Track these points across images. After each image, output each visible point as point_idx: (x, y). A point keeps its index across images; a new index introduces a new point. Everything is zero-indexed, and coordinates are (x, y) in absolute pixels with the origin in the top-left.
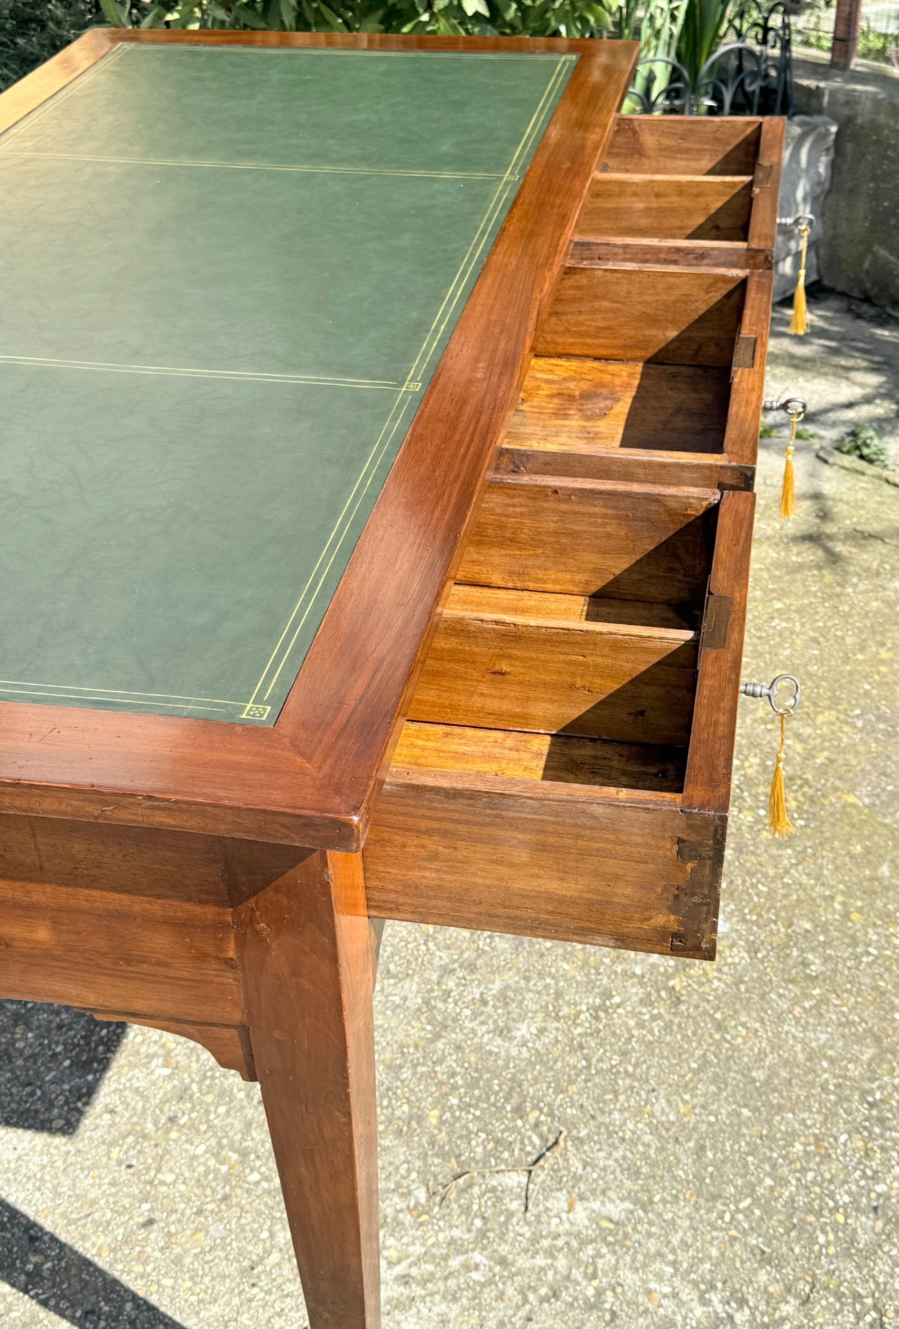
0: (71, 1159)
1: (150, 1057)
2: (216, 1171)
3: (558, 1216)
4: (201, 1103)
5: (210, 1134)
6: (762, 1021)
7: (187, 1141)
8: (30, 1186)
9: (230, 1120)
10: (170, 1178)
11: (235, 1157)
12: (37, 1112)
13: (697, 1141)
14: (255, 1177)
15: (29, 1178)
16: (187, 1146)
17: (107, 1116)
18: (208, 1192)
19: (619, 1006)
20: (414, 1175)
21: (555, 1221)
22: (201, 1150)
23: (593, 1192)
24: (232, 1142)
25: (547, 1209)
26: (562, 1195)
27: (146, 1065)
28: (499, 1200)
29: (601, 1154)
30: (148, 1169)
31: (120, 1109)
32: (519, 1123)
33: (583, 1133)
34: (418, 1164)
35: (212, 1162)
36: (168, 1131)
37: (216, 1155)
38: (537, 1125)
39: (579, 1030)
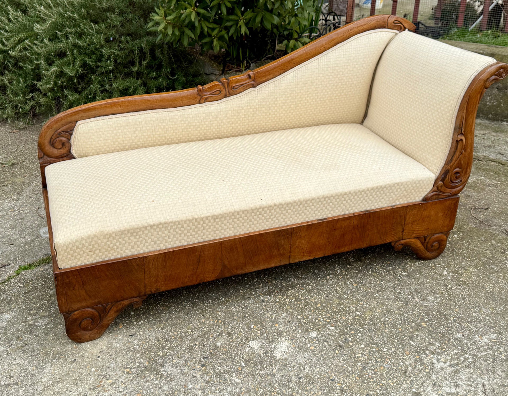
0: (325, 357)
1: (325, 325)
2: (373, 351)
3: (479, 341)
4: (352, 334)
5: (361, 342)
6: (493, 284)
7: (356, 345)
8: (318, 366)
9: (365, 337)
10: (360, 355)
11: (375, 346)
12: (302, 346)
13: (501, 316)
14: (385, 350)
15: (316, 364)
16: (357, 346)
17: (325, 343)
18: (375, 356)
19: (452, 287)
20: (432, 340)
21: (480, 343)
22: (363, 346)
23: (484, 333)
24: (370, 342)
25: (475, 341)
26: (476, 336)
27: (325, 327)
28: (460, 341)
29: (478, 324)
30: (352, 354)
31: (328, 340)
32: (449, 321)
33: (469, 320)
34: (430, 337)
35: (369, 349)
36: (348, 343)
37: (369, 346)
38: (455, 321)
39: (446, 296)
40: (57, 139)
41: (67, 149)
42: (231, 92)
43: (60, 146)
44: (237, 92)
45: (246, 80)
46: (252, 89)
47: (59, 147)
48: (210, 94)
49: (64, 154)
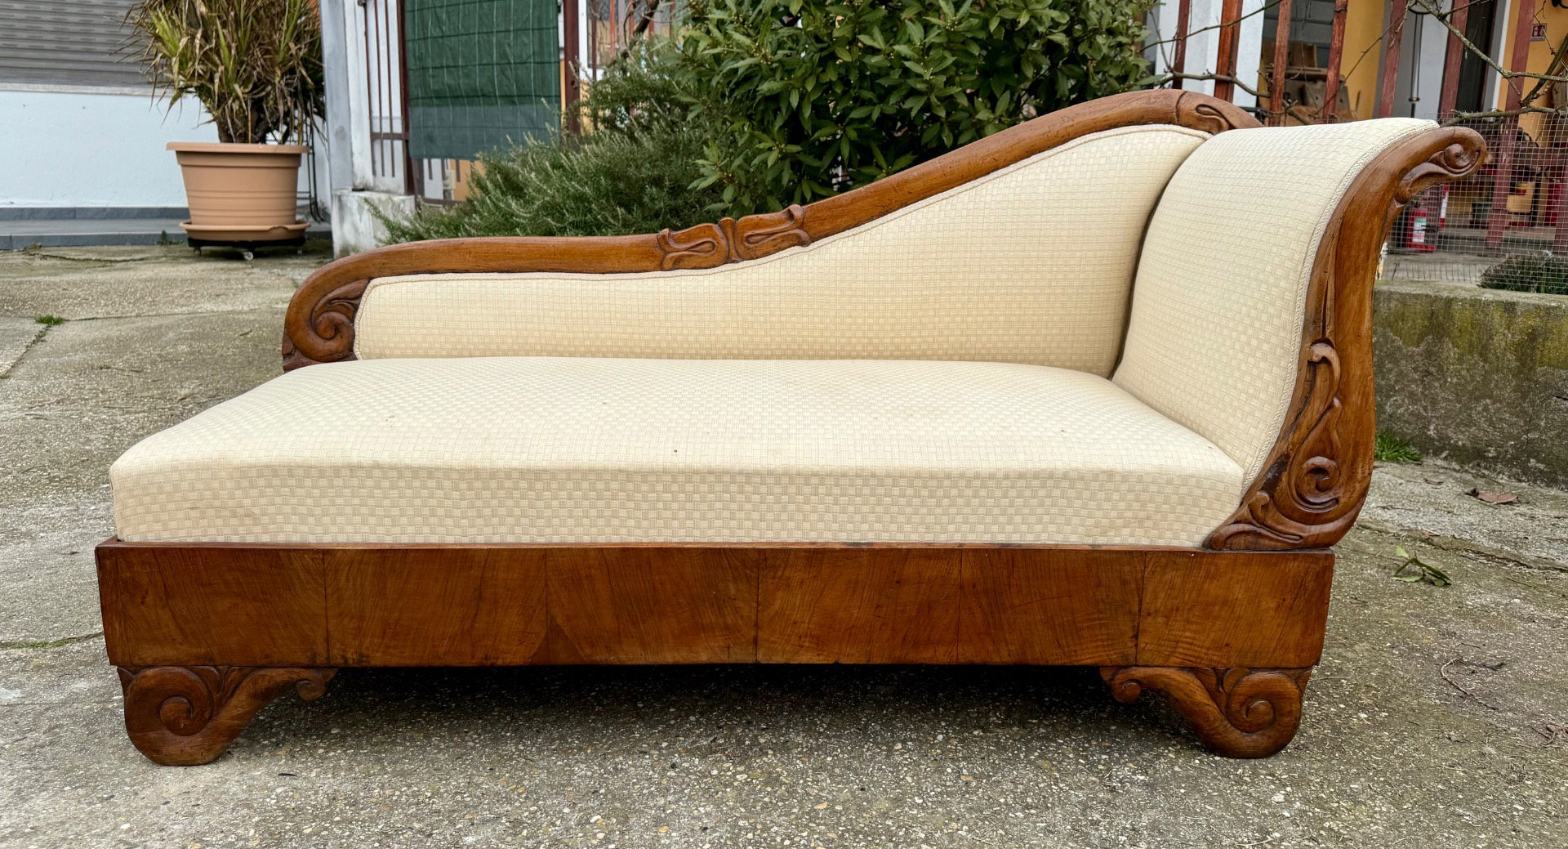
19: (1281, 839)
40: (325, 315)
41: (345, 342)
42: (741, 249)
43: (330, 333)
44: (759, 253)
45: (781, 222)
46: (797, 249)
47: (329, 336)
48: (687, 250)
49: (337, 352)
